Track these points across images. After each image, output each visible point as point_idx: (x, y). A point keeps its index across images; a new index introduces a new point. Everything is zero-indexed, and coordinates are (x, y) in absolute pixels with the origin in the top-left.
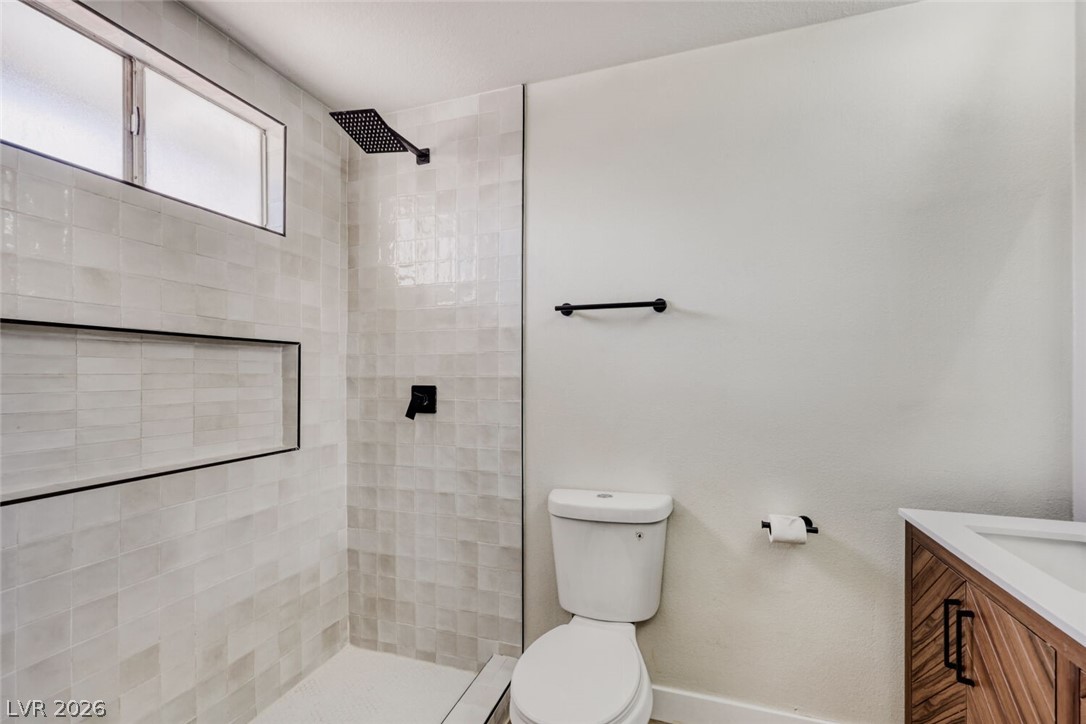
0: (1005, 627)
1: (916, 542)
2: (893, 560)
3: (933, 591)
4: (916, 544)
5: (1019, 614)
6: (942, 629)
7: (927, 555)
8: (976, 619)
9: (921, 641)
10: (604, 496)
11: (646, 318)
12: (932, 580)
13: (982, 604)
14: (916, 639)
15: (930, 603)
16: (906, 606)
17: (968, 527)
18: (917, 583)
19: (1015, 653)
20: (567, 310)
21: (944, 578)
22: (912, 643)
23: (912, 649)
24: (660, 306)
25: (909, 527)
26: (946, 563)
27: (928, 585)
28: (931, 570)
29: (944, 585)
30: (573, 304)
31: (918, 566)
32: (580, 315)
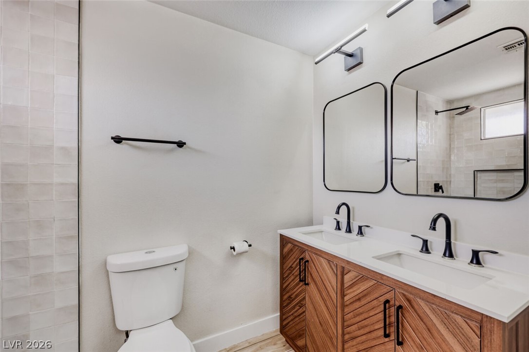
0: (320, 262)
1: (284, 241)
2: (274, 251)
3: (292, 257)
4: (284, 242)
5: (325, 256)
6: (299, 267)
7: (290, 245)
8: (310, 262)
9: (287, 277)
10: (150, 252)
11: (172, 150)
12: (292, 253)
13: (311, 256)
14: (284, 277)
15: (291, 261)
16: (280, 265)
17: (300, 232)
18: (285, 256)
19: (323, 269)
20: (118, 140)
21: (297, 252)
22: (283, 278)
23: (283, 280)
24: (181, 144)
25: (281, 235)
26: (297, 246)
27: (290, 256)
28: (292, 250)
29: (297, 254)
30: (123, 136)
31: (286, 250)
32: (127, 144)
